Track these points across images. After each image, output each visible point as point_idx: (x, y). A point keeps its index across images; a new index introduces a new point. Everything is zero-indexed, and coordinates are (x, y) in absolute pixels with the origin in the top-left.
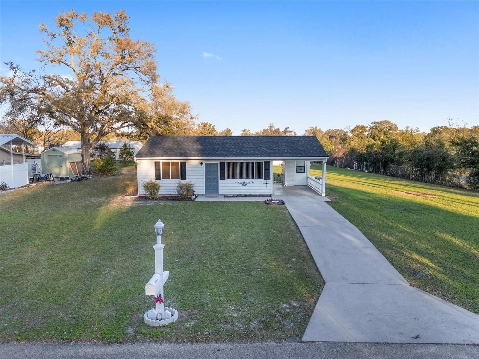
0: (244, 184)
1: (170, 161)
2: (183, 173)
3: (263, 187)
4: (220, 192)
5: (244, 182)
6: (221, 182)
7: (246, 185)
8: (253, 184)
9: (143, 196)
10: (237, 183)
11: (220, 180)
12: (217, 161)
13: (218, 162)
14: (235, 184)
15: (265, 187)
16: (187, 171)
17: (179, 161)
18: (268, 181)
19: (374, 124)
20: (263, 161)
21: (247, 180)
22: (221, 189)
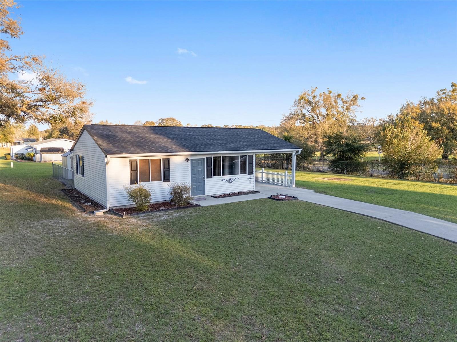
0: (230, 181)
1: (150, 158)
2: (167, 173)
3: (247, 183)
4: (207, 193)
5: (230, 179)
6: (207, 181)
7: (232, 182)
8: (238, 180)
9: (113, 208)
10: (223, 180)
11: (207, 178)
12: (203, 156)
13: (205, 157)
14: (222, 182)
15: (249, 183)
16: (170, 171)
17: (161, 158)
18: (251, 175)
19: (161, 121)
20: (247, 155)
21: (233, 177)
22: (208, 189)
